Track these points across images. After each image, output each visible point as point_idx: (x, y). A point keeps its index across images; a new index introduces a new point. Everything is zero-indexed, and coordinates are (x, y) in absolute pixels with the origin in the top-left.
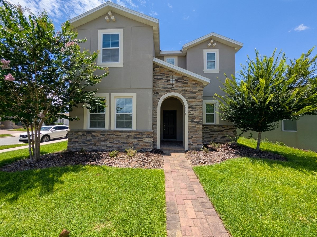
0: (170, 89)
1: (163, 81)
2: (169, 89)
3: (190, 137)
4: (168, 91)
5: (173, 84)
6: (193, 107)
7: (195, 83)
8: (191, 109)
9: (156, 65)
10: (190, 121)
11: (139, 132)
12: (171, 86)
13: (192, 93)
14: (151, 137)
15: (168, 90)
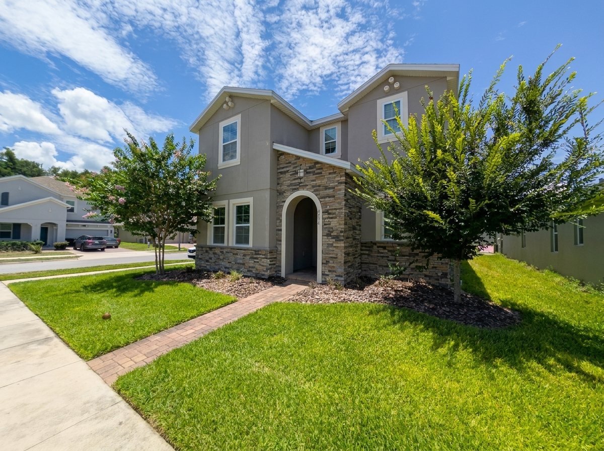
0: (298, 185)
1: (288, 175)
2: (295, 185)
3: (325, 262)
4: (295, 189)
5: (301, 178)
6: (330, 211)
7: (332, 171)
8: (326, 216)
9: (280, 153)
10: (325, 236)
11: (255, 251)
12: (299, 181)
13: (326, 188)
14: (267, 258)
15: (295, 187)
